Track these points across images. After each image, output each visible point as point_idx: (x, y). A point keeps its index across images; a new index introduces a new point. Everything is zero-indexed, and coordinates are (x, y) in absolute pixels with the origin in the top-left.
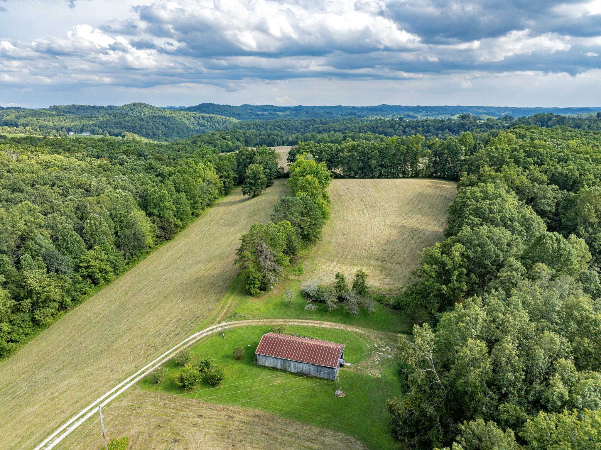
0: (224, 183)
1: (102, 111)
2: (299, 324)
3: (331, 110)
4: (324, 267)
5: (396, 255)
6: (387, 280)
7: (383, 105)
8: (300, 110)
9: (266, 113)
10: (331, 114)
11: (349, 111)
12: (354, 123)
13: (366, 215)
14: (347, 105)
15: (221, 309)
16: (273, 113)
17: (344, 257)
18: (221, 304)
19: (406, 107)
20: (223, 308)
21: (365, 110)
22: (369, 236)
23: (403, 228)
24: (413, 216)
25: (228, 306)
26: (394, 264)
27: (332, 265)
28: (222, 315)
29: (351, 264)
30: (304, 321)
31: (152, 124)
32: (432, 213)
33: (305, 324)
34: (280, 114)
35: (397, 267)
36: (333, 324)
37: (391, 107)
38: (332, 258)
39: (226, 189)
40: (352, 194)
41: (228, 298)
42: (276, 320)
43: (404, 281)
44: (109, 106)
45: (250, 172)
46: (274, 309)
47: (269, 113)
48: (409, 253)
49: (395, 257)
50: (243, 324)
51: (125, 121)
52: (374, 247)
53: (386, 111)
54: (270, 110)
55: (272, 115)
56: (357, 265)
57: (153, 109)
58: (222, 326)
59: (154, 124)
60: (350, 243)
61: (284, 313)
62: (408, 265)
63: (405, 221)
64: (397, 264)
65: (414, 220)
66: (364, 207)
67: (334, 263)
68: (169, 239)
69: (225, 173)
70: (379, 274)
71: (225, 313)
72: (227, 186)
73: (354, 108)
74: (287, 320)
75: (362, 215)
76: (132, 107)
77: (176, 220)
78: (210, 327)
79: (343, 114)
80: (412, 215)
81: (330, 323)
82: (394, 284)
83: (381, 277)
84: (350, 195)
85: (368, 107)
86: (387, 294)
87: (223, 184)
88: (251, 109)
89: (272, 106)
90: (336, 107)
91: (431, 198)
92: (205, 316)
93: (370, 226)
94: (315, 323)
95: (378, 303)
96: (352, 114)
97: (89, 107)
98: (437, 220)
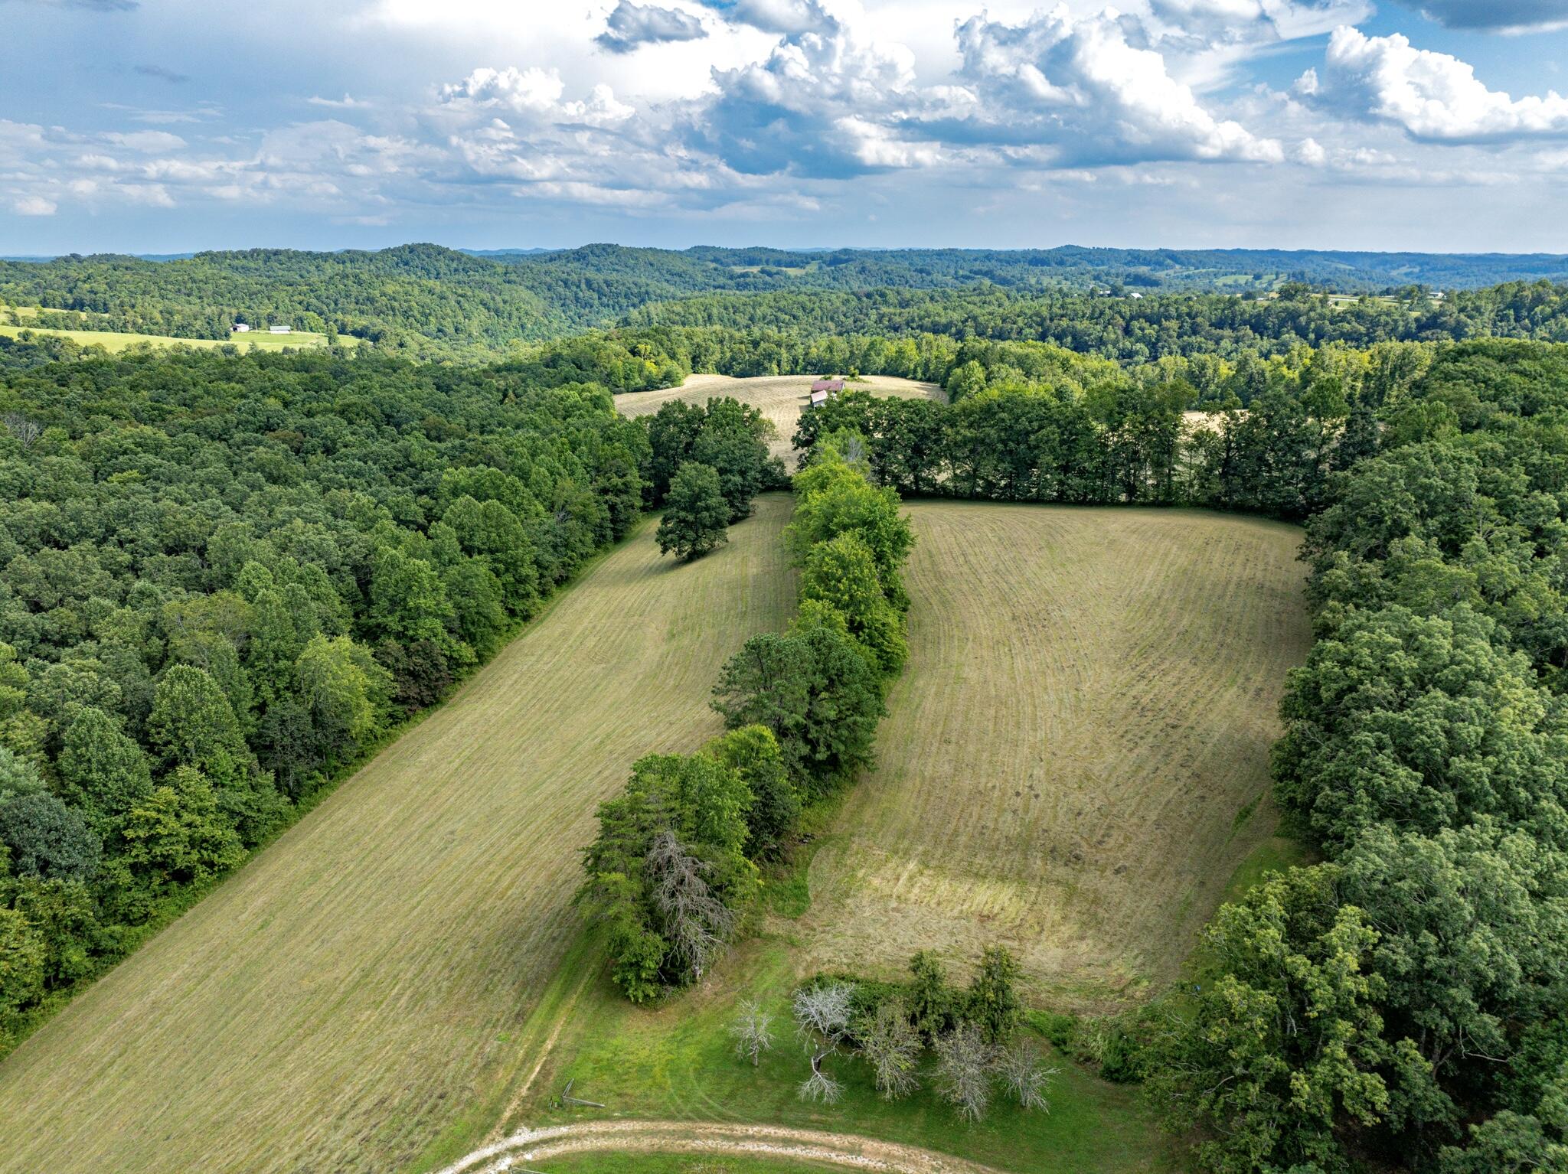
0: (612, 508)
1: (327, 266)
2: (779, 1150)
3: (928, 260)
4: (876, 882)
5: (1115, 833)
6: (1083, 947)
7: (1067, 247)
8: (846, 261)
9: (755, 269)
10: (929, 274)
11: (977, 266)
12: (990, 303)
13: (1019, 662)
14: (971, 248)
15: (523, 1062)
16: (774, 269)
17: (945, 839)
18: (529, 1034)
19: (1130, 252)
20: (530, 1057)
21: (1017, 261)
22: (1026, 751)
23: (1134, 718)
24: (1166, 665)
25: (549, 1045)
26: (1108, 873)
27: (905, 876)
28: (524, 1092)
29: (967, 873)
30: (796, 1134)
31: (453, 303)
32: (1224, 652)
33: (798, 1152)
34: (792, 272)
35: (1119, 883)
36: (897, 1150)
37: (1090, 252)
38: (906, 843)
39: (619, 527)
40: (975, 573)
41: (553, 1009)
42: (702, 1128)
43: (1144, 952)
44: (348, 252)
45: (679, 489)
46: (700, 1073)
47: (763, 271)
48: (1157, 824)
49: (1111, 842)
50: (588, 1145)
51: (383, 294)
52: (1042, 797)
53: (1074, 264)
54: (767, 262)
55: (770, 274)
56: (984, 877)
57: (459, 260)
58: (514, 1150)
59: (459, 303)
60: (966, 783)
61: (732, 1096)
62: (1153, 878)
63: (1142, 686)
64: (1117, 872)
65: (1170, 678)
66: (1014, 627)
67: (912, 866)
68: (432, 704)
69: (616, 481)
70: (1057, 917)
71: (535, 1083)
72: (622, 517)
73: (988, 256)
74: (739, 1129)
75: (1006, 662)
76: (406, 256)
77: (456, 647)
78: (473, 1149)
79: (961, 272)
80: (1163, 660)
81: (886, 1147)
82: (1108, 964)
83: (1066, 930)
84: (972, 578)
85: (1025, 253)
86: (1085, 1010)
87: (608, 515)
88: (715, 260)
89: (773, 250)
90: (940, 254)
91: (1219, 592)
92: (467, 1095)
93: (1029, 710)
94: (833, 1148)
95: (1054, 1049)
96: (986, 274)
97: (296, 254)
98: (1240, 680)
